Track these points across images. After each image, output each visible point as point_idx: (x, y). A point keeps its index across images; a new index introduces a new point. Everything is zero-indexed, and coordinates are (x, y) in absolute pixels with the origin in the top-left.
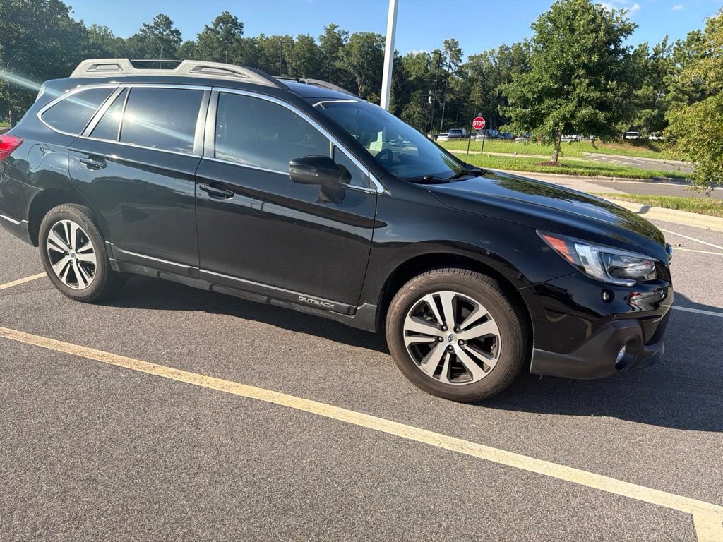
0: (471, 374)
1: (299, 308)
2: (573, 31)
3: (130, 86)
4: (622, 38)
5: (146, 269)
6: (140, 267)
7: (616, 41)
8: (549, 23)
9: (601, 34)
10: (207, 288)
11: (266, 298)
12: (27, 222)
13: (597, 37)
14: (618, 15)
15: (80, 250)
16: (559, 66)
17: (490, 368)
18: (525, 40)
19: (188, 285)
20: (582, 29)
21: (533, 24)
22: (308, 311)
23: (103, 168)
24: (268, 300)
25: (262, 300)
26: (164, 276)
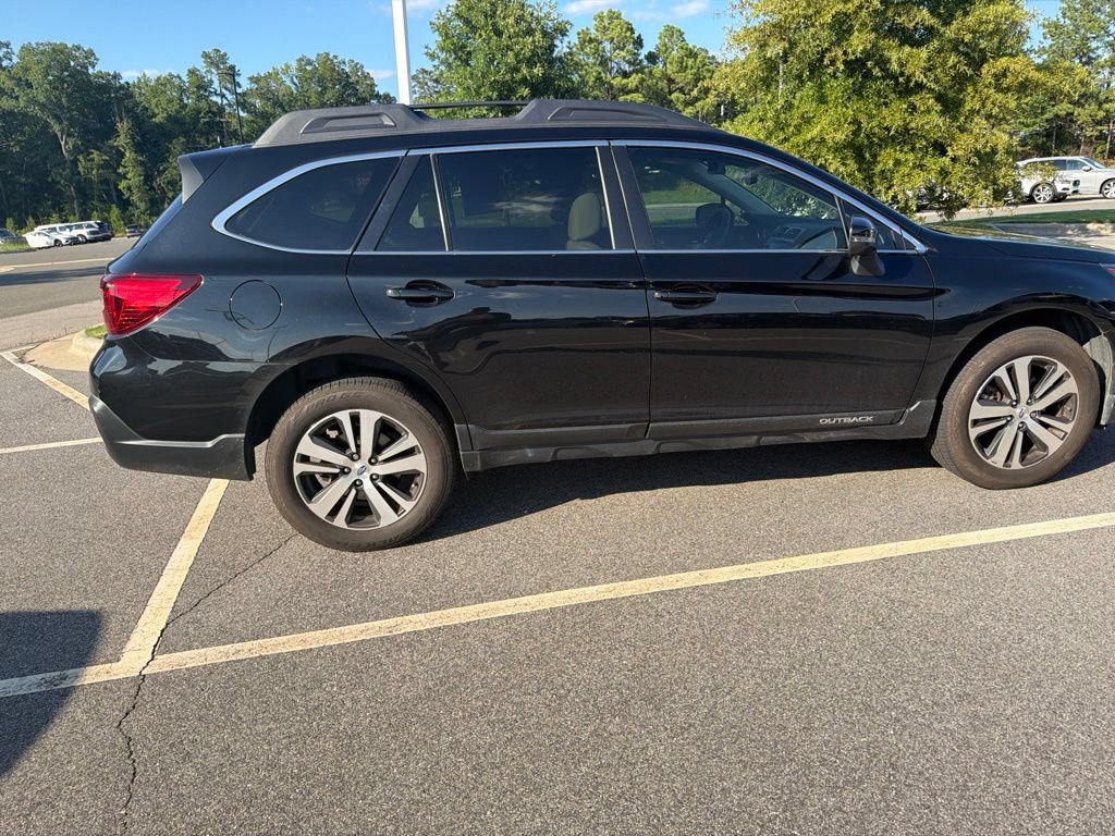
0: (1045, 447)
1: (808, 438)
2: (499, 33)
3: (431, 152)
4: (557, 42)
5: (530, 453)
6: (518, 451)
7: (551, 48)
8: (459, 23)
9: (538, 36)
10: (650, 451)
11: (756, 437)
12: (243, 435)
13: (534, 42)
14: (546, 9)
15: (381, 458)
16: (493, 85)
17: (1066, 433)
18: (427, 47)
19: (615, 455)
20: (512, 30)
21: (431, 23)
22: (823, 437)
23: (443, 300)
24: (758, 440)
25: (749, 442)
26: (564, 454)
